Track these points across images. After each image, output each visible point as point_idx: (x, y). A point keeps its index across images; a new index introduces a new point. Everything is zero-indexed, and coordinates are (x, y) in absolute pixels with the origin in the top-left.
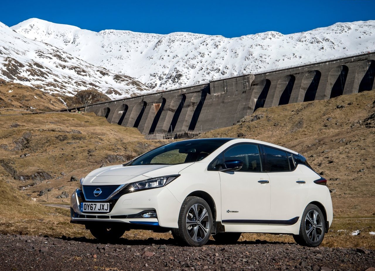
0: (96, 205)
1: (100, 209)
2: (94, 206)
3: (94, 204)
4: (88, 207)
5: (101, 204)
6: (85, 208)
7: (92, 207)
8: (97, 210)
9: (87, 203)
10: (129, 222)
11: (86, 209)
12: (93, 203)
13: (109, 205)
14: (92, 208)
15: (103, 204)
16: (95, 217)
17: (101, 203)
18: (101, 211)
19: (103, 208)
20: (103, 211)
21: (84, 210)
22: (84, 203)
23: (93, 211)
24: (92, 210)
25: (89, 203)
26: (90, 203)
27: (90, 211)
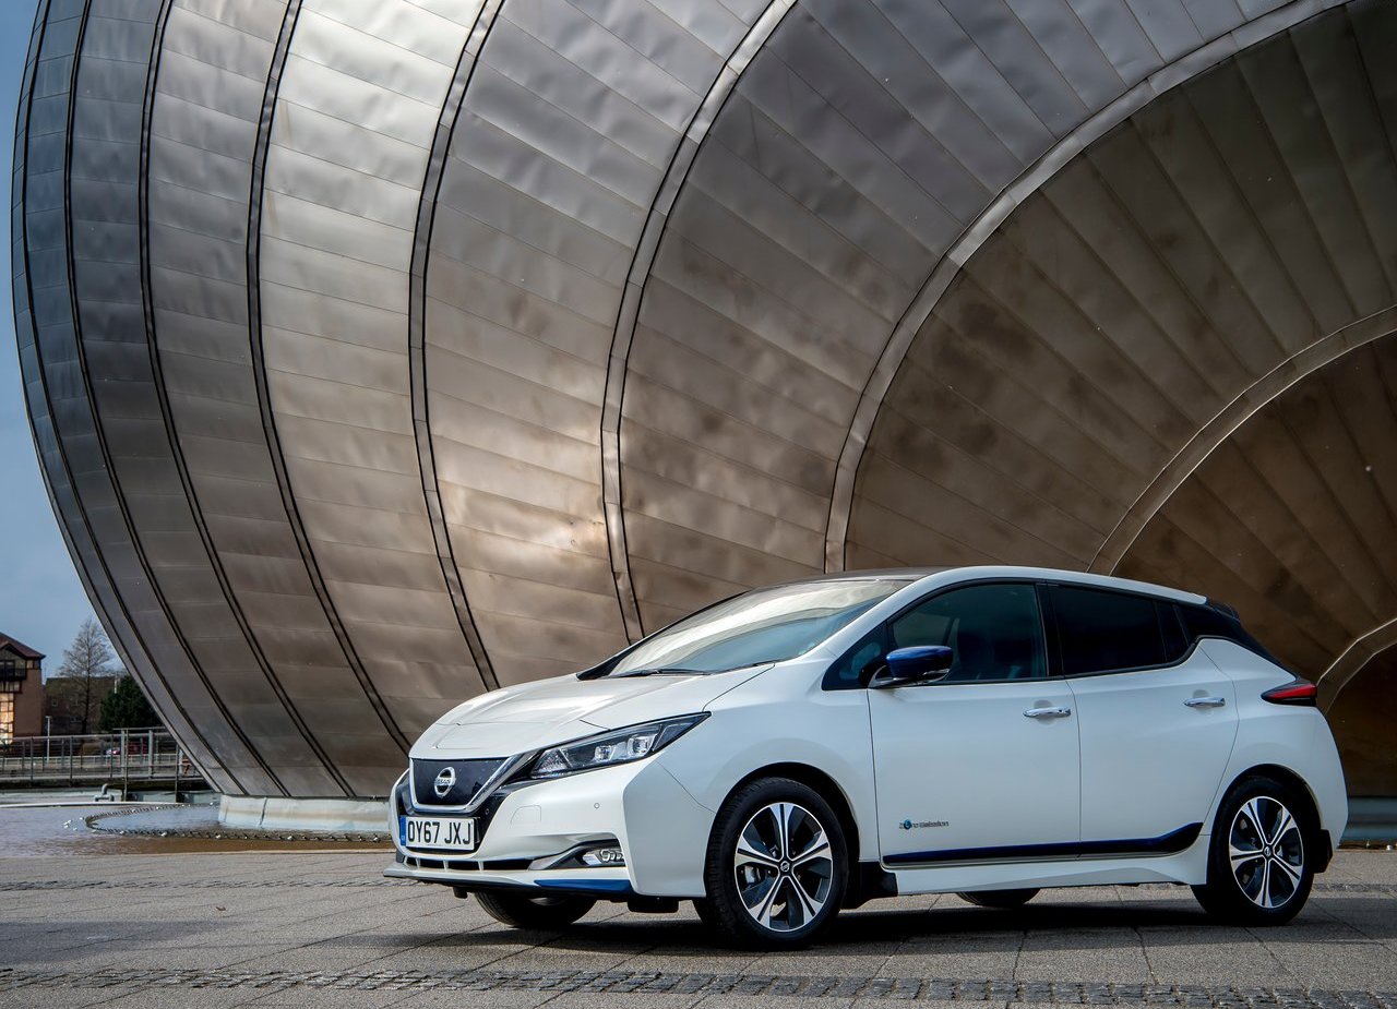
2: (433, 829)
3: (434, 824)
4: (419, 830)
7: (429, 832)
9: (414, 819)
10: (535, 882)
12: (432, 820)
13: (472, 826)
14: (428, 835)
15: (457, 821)
16: (438, 865)
18: (451, 846)
19: (457, 836)
22: (408, 819)
23: (431, 845)
24: (428, 841)
27: (424, 845)
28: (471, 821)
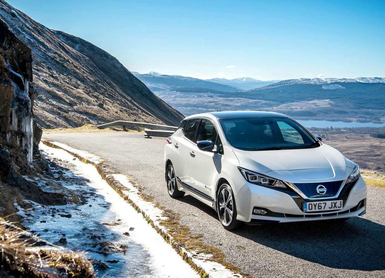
0: (326, 203)
1: (331, 207)
2: (323, 205)
3: (323, 203)
4: (315, 206)
5: (332, 203)
6: (310, 208)
7: (321, 206)
8: (327, 209)
9: (312, 203)
11: (312, 209)
13: (342, 202)
14: (320, 207)
15: (335, 201)
17: (333, 201)
20: (335, 209)
21: (308, 211)
23: (322, 210)
25: (315, 203)
26: (318, 202)
27: (317, 210)
28: (342, 201)
